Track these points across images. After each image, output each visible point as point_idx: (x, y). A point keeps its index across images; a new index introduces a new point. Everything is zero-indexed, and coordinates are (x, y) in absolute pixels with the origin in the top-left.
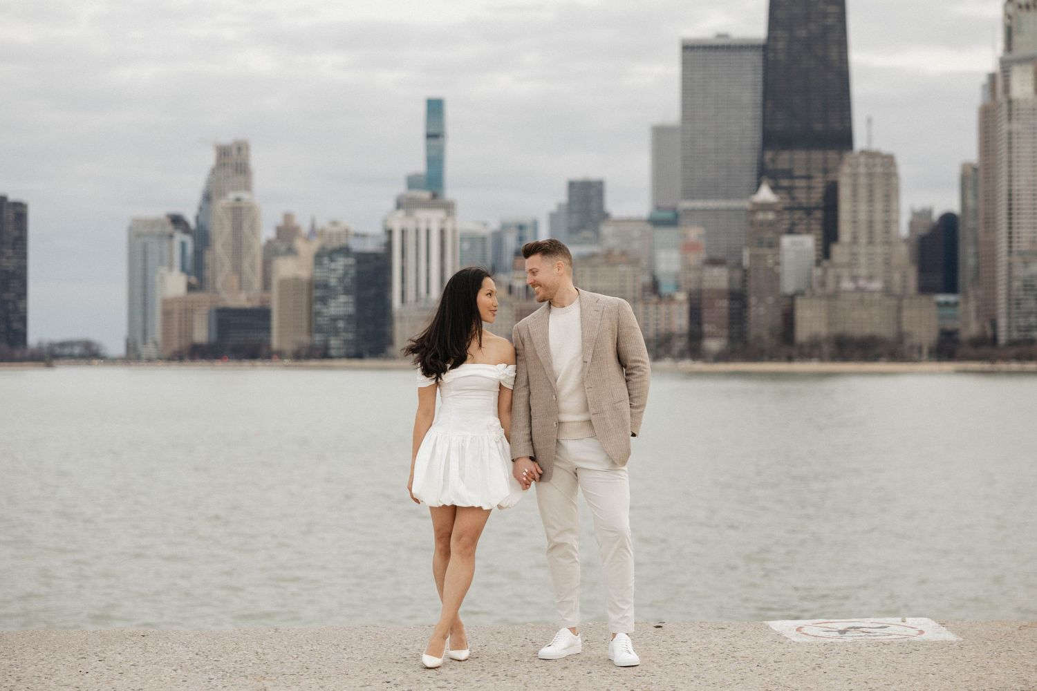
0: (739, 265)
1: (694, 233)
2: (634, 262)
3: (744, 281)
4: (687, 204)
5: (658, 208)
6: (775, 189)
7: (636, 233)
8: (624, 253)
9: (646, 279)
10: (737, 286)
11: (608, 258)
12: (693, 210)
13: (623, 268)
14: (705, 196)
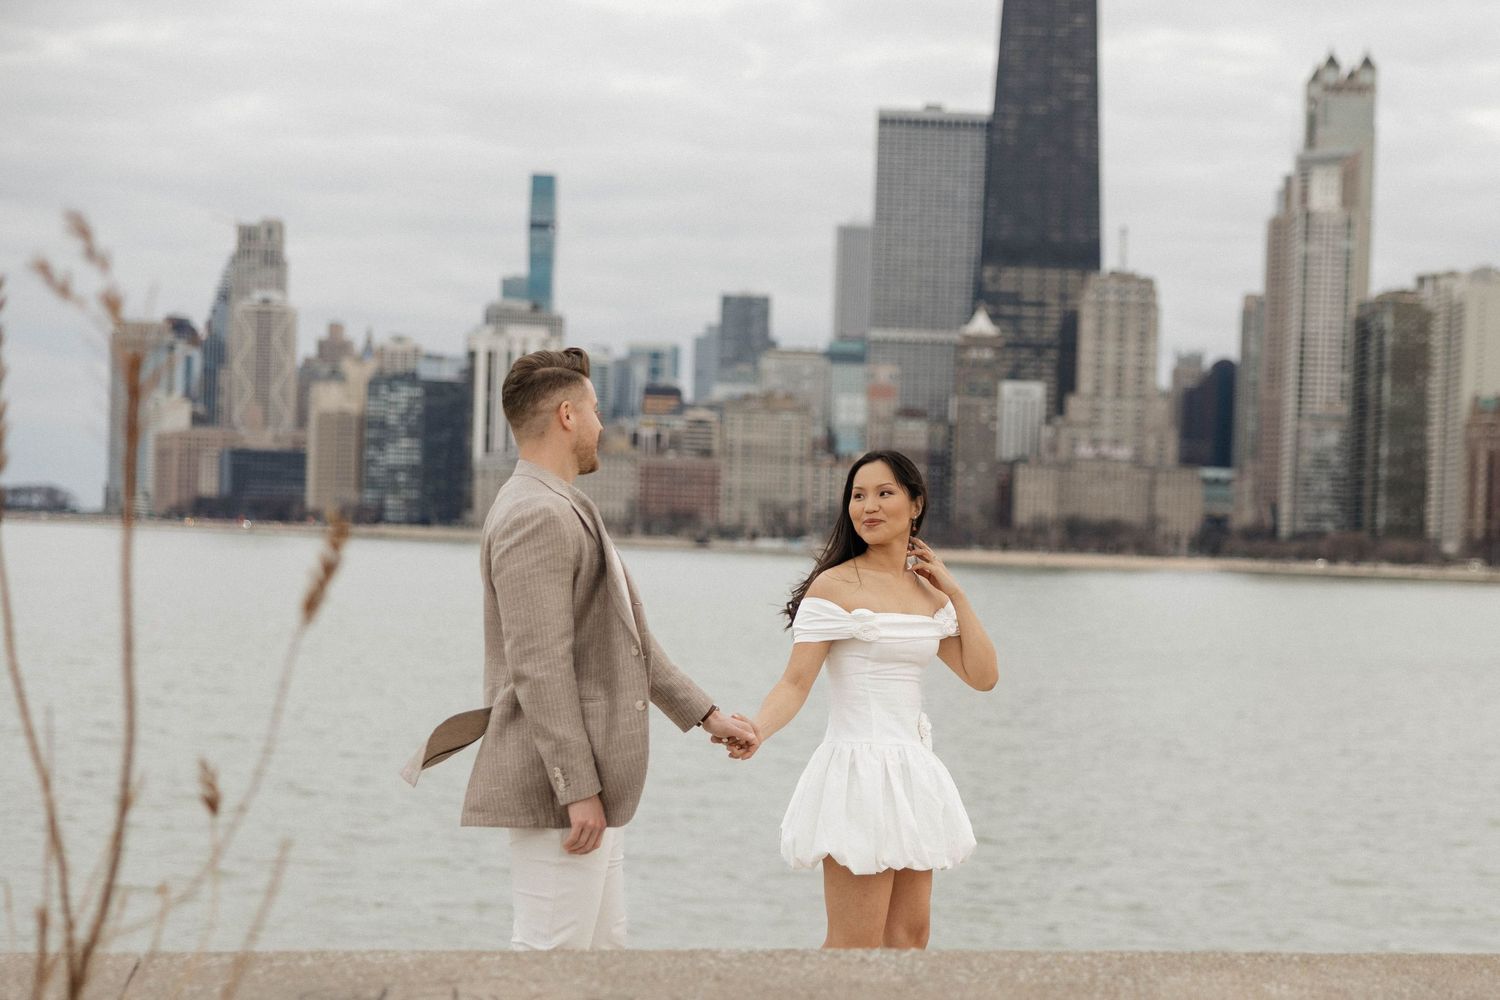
0: (942, 418)
1: (885, 373)
2: (803, 410)
3: (949, 440)
4: (877, 334)
5: (842, 337)
6: (995, 318)
7: (807, 370)
8: (789, 397)
9: (818, 432)
10: (939, 448)
11: (768, 401)
12: (885, 342)
13: (787, 417)
14: (903, 324)
